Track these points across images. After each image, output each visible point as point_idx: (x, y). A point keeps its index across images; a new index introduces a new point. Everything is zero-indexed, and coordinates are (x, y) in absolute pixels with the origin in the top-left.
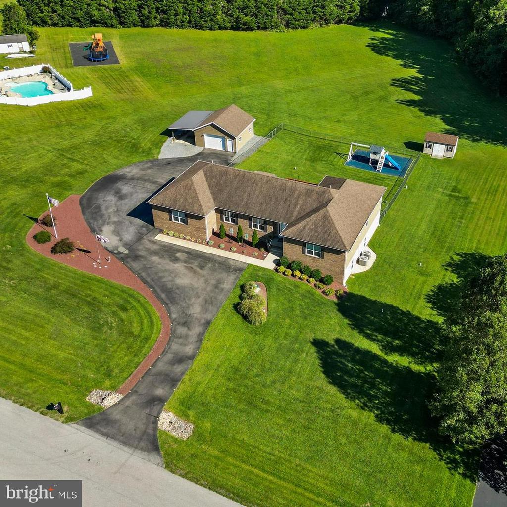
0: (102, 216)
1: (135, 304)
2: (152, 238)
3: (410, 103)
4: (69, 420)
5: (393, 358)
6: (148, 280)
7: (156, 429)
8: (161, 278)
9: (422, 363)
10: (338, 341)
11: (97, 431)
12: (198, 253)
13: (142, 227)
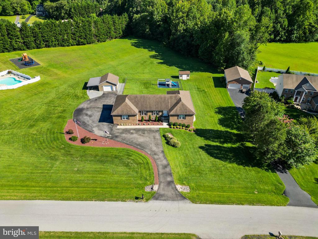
0: (89, 125)
1: (132, 153)
2: (116, 128)
3: (161, 63)
4: (147, 200)
5: (225, 145)
6: (128, 143)
7: (179, 192)
8: (132, 141)
9: (234, 144)
10: (206, 145)
11: (160, 200)
12: (138, 129)
13: (108, 125)
